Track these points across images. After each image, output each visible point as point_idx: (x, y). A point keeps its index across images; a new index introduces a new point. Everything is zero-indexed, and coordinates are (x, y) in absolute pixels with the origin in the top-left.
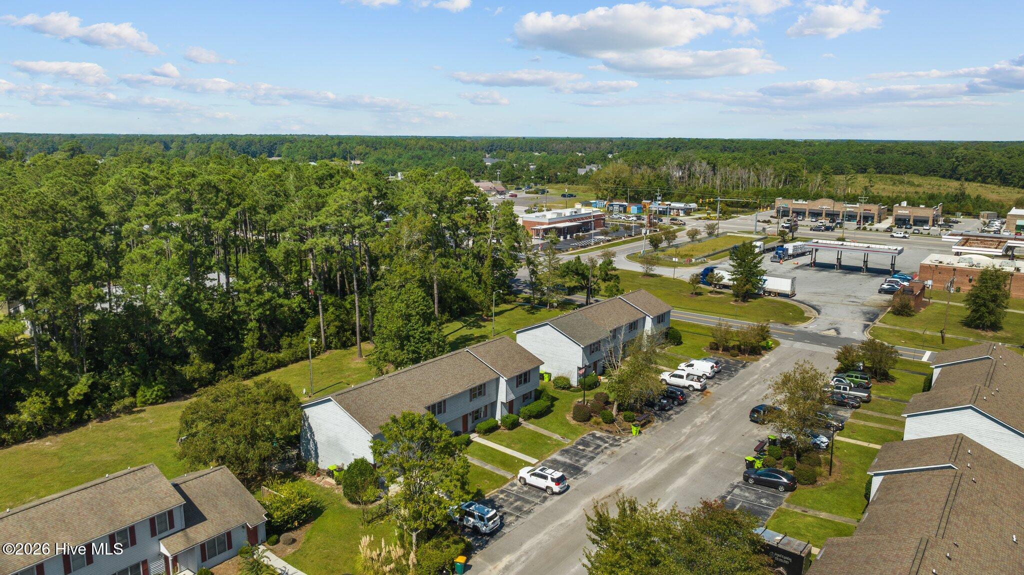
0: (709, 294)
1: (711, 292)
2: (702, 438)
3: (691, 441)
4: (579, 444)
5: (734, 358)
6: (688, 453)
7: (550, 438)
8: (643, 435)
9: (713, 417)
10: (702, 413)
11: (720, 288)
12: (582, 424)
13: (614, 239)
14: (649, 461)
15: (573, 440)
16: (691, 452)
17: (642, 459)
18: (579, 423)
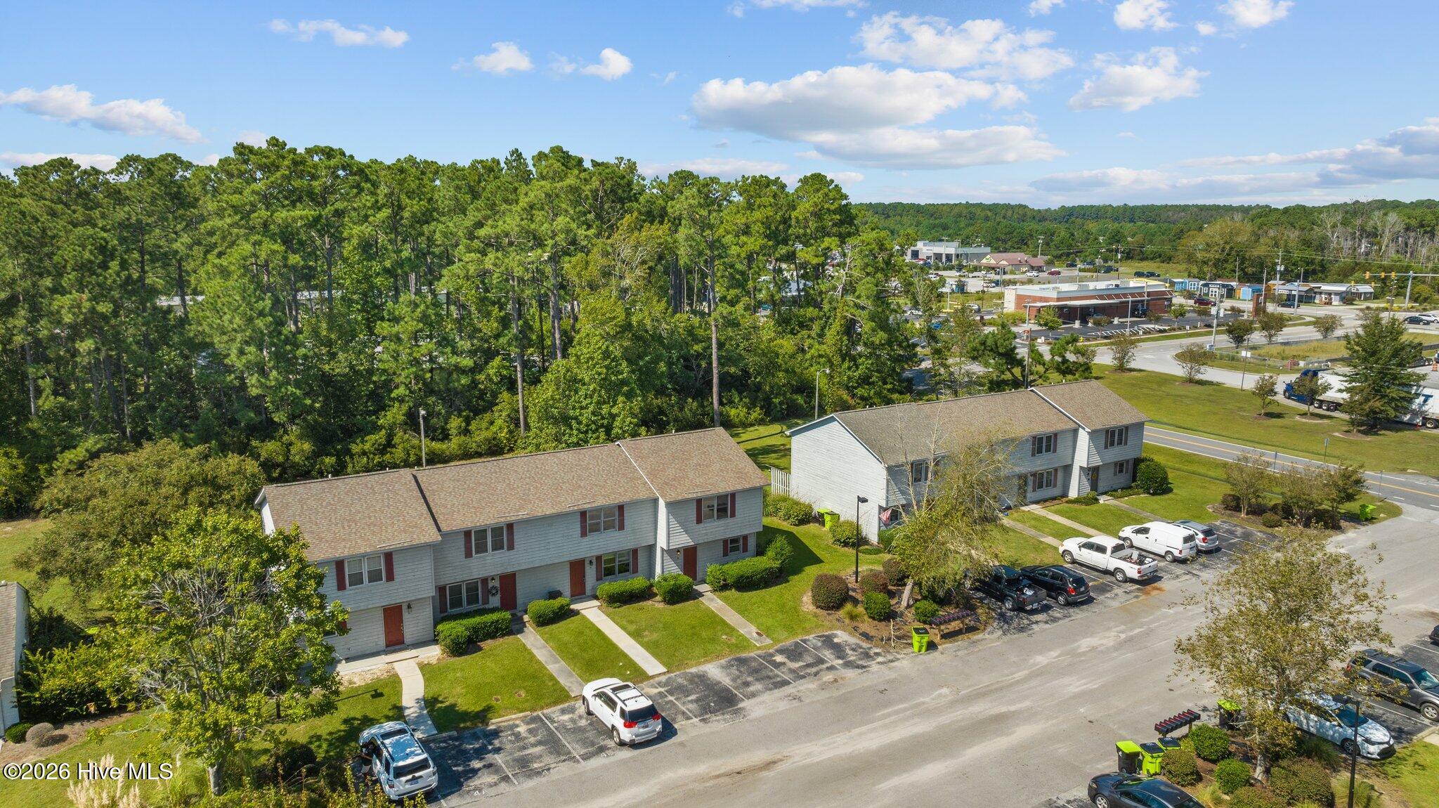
0: (1298, 418)
1: (1304, 415)
2: (1066, 680)
3: (1034, 683)
4: (780, 651)
5: (1269, 530)
6: (1004, 709)
7: (731, 630)
8: (935, 655)
9: (1130, 640)
10: (1109, 629)
11: (1328, 410)
12: (825, 612)
13: (1170, 330)
14: (896, 712)
15: (776, 641)
16: (1012, 708)
17: (888, 703)
18: (819, 611)
